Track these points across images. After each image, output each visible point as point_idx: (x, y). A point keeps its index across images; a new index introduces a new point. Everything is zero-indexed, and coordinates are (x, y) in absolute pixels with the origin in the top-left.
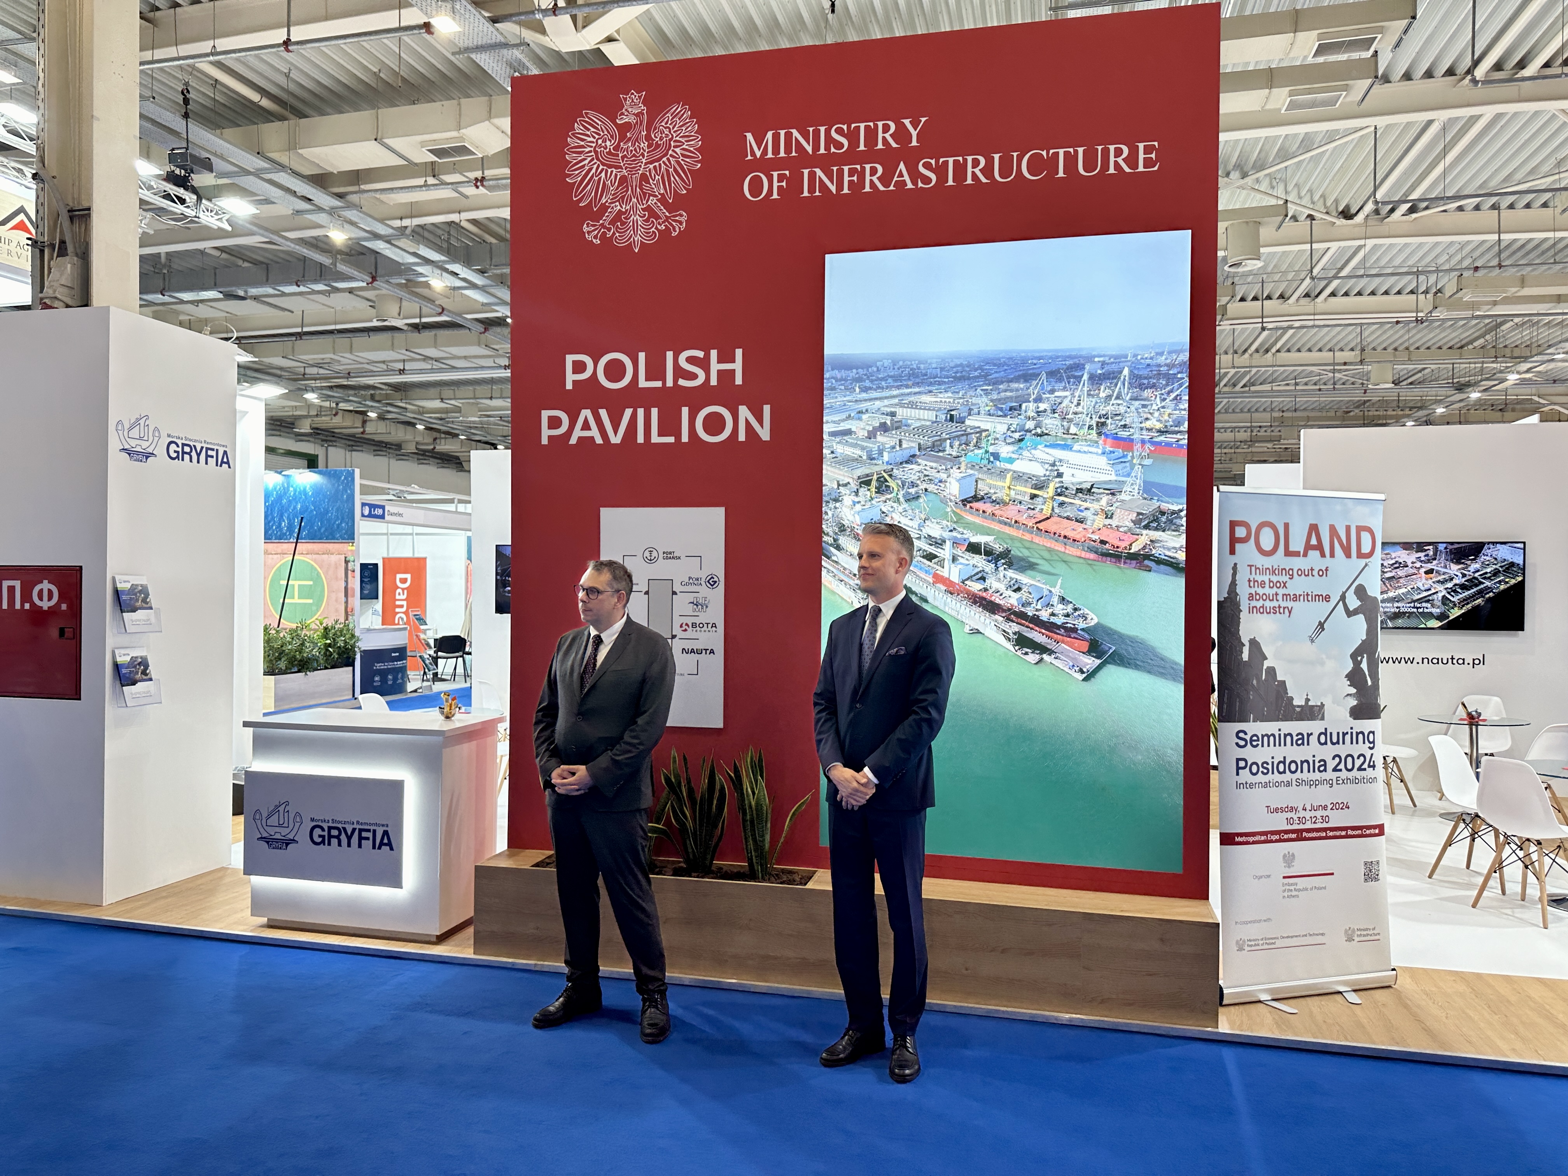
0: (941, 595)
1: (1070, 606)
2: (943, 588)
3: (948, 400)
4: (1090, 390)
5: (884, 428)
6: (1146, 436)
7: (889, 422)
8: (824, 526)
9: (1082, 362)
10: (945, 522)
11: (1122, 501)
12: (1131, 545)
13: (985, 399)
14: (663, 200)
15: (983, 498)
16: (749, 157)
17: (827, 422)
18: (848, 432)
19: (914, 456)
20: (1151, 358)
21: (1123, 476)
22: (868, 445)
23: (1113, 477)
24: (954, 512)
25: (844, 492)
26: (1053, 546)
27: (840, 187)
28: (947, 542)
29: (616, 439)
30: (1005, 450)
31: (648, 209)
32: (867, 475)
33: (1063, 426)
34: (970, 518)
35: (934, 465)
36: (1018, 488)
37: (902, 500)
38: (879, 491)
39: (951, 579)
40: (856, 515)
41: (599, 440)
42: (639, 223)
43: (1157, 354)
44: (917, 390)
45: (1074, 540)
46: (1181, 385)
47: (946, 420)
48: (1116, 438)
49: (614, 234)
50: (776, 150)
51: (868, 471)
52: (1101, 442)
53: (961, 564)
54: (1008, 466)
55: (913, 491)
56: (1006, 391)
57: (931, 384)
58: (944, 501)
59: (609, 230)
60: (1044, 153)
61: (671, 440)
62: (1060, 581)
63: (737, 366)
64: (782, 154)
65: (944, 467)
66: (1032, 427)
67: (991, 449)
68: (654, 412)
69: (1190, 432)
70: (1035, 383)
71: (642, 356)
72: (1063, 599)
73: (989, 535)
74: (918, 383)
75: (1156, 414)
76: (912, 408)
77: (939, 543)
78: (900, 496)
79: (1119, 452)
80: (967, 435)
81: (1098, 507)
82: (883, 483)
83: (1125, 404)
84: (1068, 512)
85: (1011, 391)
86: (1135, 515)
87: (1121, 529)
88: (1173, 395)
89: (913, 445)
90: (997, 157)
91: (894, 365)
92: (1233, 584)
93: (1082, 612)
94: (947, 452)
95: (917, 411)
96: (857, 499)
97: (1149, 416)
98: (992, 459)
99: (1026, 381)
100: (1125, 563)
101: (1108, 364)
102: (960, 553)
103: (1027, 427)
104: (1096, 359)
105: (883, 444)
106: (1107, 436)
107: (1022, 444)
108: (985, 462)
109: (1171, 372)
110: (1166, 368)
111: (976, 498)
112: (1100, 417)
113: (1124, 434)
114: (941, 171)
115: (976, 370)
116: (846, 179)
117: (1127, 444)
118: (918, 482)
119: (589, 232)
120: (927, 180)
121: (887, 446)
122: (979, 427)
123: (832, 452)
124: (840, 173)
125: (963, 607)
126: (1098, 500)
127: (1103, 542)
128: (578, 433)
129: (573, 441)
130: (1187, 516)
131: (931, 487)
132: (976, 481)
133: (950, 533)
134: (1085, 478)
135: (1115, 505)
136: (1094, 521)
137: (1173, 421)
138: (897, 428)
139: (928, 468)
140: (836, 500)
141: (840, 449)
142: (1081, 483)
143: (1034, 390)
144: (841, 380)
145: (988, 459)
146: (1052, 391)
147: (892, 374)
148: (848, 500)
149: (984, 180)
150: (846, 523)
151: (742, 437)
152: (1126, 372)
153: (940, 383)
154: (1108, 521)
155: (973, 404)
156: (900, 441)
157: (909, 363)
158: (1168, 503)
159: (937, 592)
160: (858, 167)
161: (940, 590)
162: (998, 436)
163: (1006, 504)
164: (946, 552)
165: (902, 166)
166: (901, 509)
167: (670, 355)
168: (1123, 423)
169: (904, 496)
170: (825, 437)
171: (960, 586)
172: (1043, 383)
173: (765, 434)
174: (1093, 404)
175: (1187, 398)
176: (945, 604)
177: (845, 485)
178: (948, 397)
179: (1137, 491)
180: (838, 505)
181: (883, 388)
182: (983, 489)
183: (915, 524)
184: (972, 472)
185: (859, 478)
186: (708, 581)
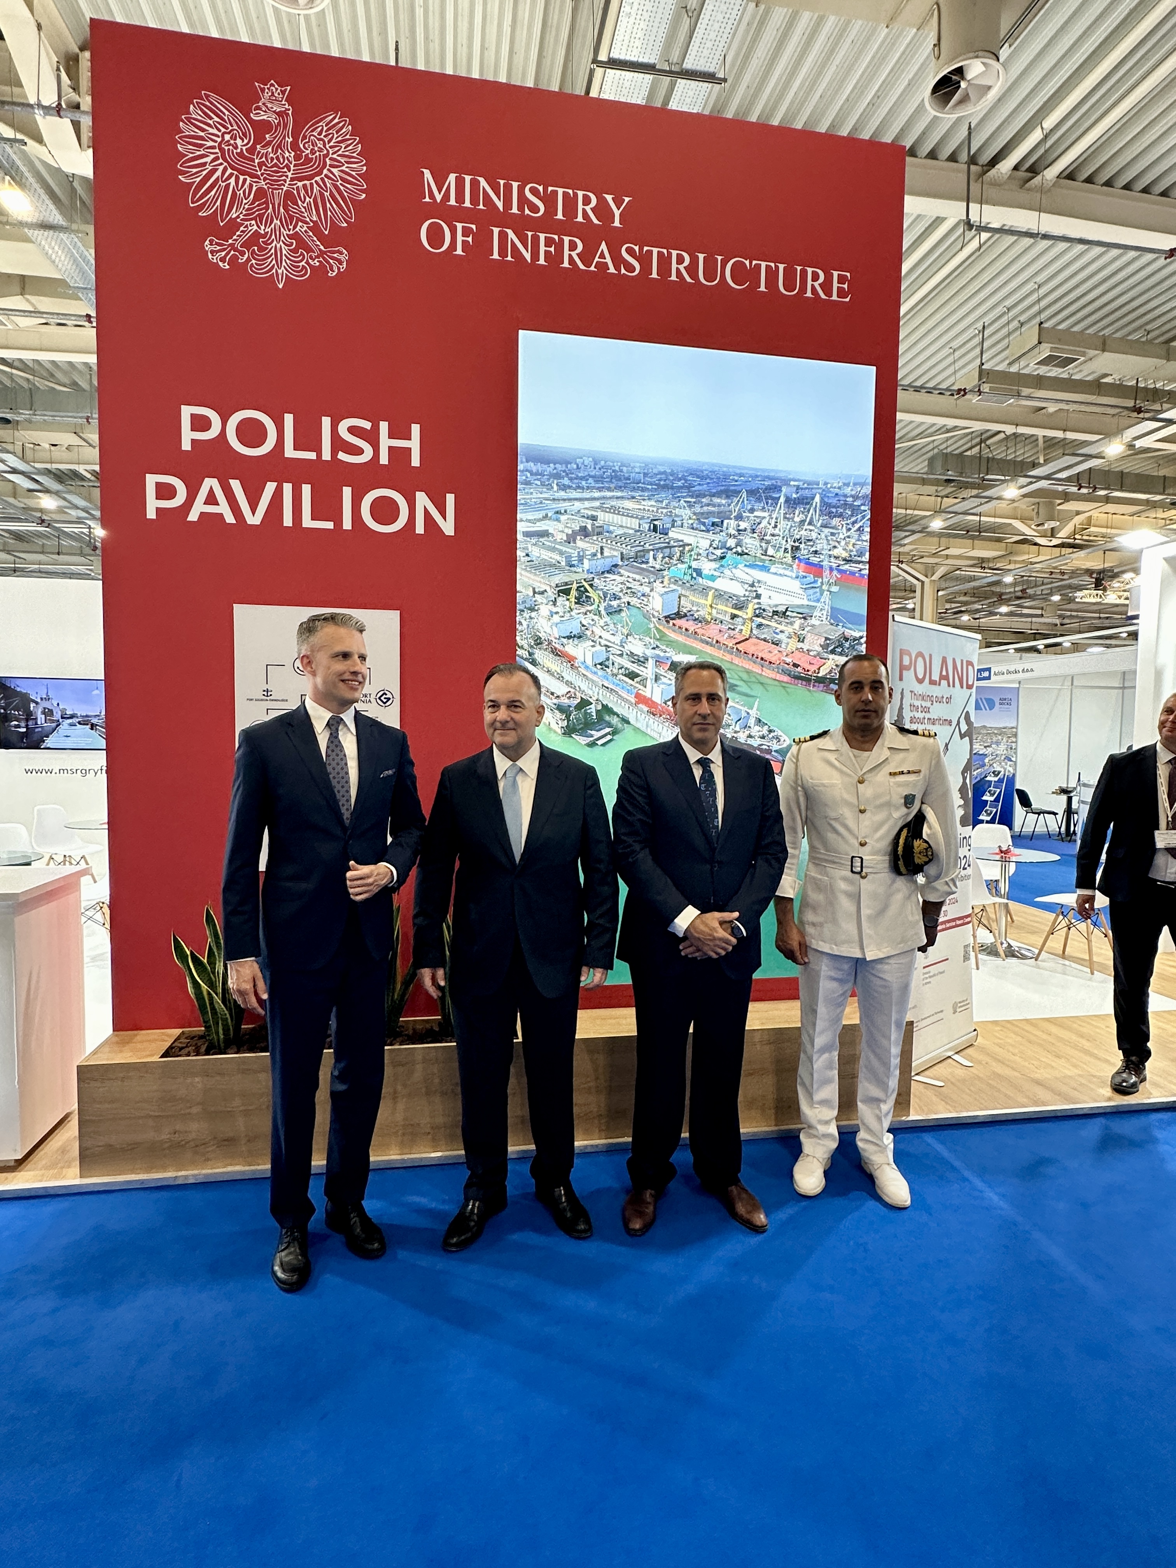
0: (643, 715)
1: (766, 727)
2: (646, 709)
3: (651, 509)
4: (786, 513)
5: (584, 532)
6: (834, 563)
7: (589, 527)
8: (518, 638)
9: (779, 484)
10: (647, 639)
11: (813, 626)
12: (819, 669)
13: (688, 512)
14: (315, 229)
15: (686, 615)
16: (427, 199)
17: (522, 520)
18: (545, 534)
19: (616, 566)
20: (839, 488)
21: (814, 601)
22: (568, 550)
23: (805, 602)
24: (657, 629)
25: (540, 601)
26: (750, 668)
27: (535, 255)
28: (650, 660)
29: (254, 519)
30: (708, 567)
31: (295, 236)
32: (566, 584)
33: (761, 546)
34: (673, 635)
35: (637, 577)
36: (720, 607)
37: (603, 612)
38: (578, 602)
39: (654, 699)
40: (554, 627)
41: (230, 519)
42: (284, 252)
43: (845, 484)
44: (619, 494)
45: (770, 663)
46: (864, 517)
47: (650, 530)
48: (809, 563)
49: (248, 260)
50: (460, 198)
51: (567, 579)
52: (795, 566)
53: (664, 683)
54: (710, 584)
55: (615, 603)
56: (708, 505)
57: (634, 489)
58: (647, 616)
59: (242, 254)
60: (747, 262)
61: (329, 525)
62: (756, 703)
63: (414, 444)
64: (467, 204)
65: (647, 580)
66: (733, 546)
67: (694, 565)
68: (306, 489)
69: (870, 562)
70: (736, 500)
71: (289, 419)
72: (760, 721)
73: (691, 654)
74: (621, 487)
75: (843, 543)
76: (614, 513)
77: (642, 661)
78: (602, 609)
79: (811, 578)
80: (671, 547)
81: (791, 630)
82: (583, 593)
83: (816, 530)
84: (765, 634)
85: (714, 506)
86: (823, 639)
87: (811, 653)
88: (857, 526)
89: (615, 553)
90: (701, 256)
91: (596, 464)
92: (901, 708)
93: (775, 734)
94: (650, 565)
95: (619, 517)
96: (555, 610)
97: (837, 544)
98: (695, 575)
99: (728, 497)
100: (814, 686)
101: (802, 489)
102: (662, 672)
103: (728, 545)
104: (792, 483)
105: (583, 550)
106: (800, 560)
107: (724, 562)
108: (688, 578)
109: (855, 503)
110: (851, 499)
111: (679, 615)
112: (794, 542)
113: (815, 560)
114: (644, 260)
115: (680, 480)
116: (542, 248)
117: (816, 569)
118: (621, 594)
119: (212, 252)
120: (631, 268)
121: (587, 553)
122: (682, 541)
123: (527, 555)
124: (536, 240)
125: (665, 728)
126: (792, 624)
127: (796, 665)
128: (199, 508)
129: (193, 516)
130: (866, 642)
131: (634, 601)
132: (679, 597)
133: (653, 651)
134: (780, 601)
135: (806, 629)
136: (788, 644)
137: (857, 551)
138: (599, 534)
139: (630, 580)
140: (532, 609)
141: (535, 552)
142: (776, 606)
143: (735, 509)
144: (537, 474)
145: (691, 575)
146: (752, 511)
147: (593, 474)
148: (545, 610)
149: (689, 280)
150: (542, 635)
151: (420, 529)
152: (817, 499)
153: (643, 490)
154: (800, 645)
155: (676, 516)
156: (602, 548)
157: (611, 464)
158: (851, 629)
160: (556, 237)
161: (642, 711)
162: (701, 552)
163: (708, 623)
164: (648, 671)
165: (603, 246)
166: (602, 623)
167: (326, 422)
168: (814, 549)
169: (605, 609)
170: (520, 536)
171: (663, 708)
172: (743, 501)
173: (448, 527)
174: (788, 527)
175: (868, 529)
176: (647, 726)
177: (542, 593)
178: (651, 506)
179: (825, 617)
180: (533, 614)
181: (583, 488)
182: (686, 605)
183: (617, 639)
184: (674, 587)
185: (557, 586)
186: (380, 698)
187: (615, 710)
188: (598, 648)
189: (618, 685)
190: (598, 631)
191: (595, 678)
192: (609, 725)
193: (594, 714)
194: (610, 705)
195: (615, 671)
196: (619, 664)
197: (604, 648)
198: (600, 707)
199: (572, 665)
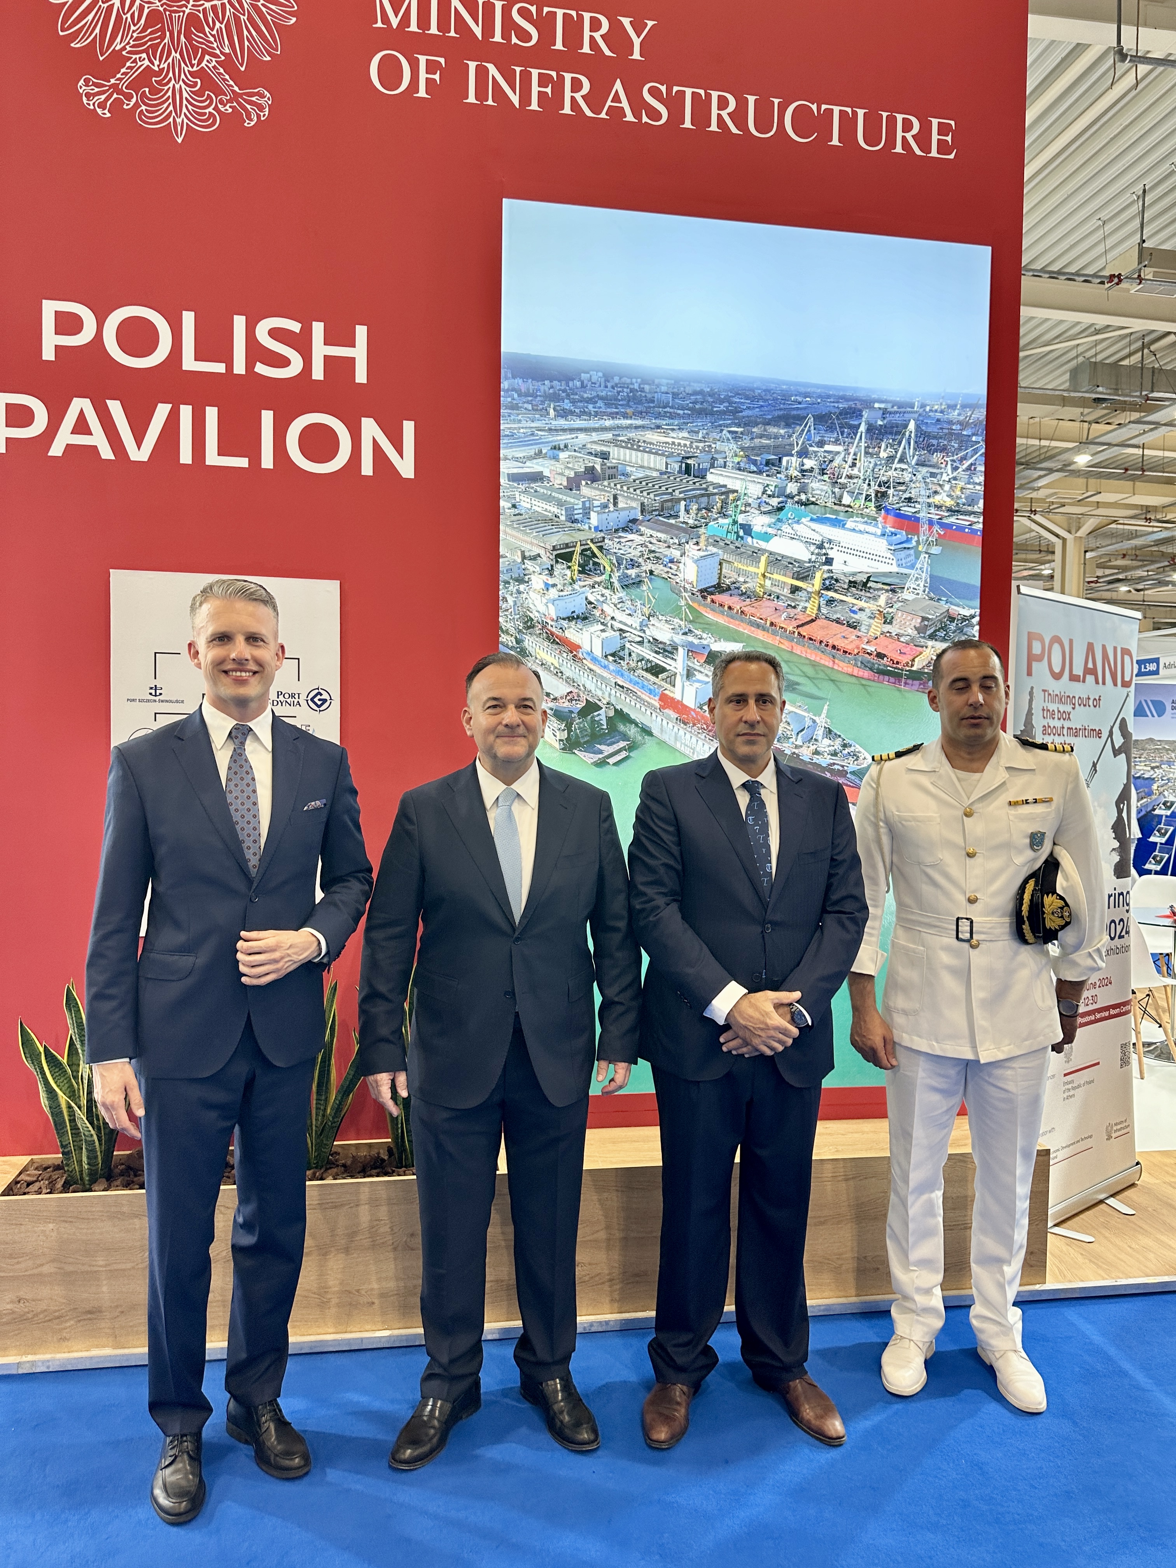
0: (670, 725)
1: (838, 741)
2: (674, 715)
3: (682, 442)
4: (868, 447)
5: (591, 475)
6: (934, 515)
7: (598, 467)
8: (501, 619)
9: (859, 406)
10: (676, 620)
11: (905, 601)
12: (913, 660)
13: (733, 446)
14: (228, 64)
15: (728, 589)
16: (379, 24)
17: (506, 459)
18: (537, 477)
19: (634, 521)
20: (942, 412)
21: (906, 567)
22: (568, 499)
23: (894, 569)
24: (689, 607)
25: (531, 569)
26: (818, 659)
27: (525, 98)
28: (680, 649)
29: (140, 454)
30: (760, 522)
31: (201, 74)
32: (567, 546)
33: (833, 493)
34: (711, 616)
35: (662, 536)
36: (775, 576)
37: (617, 585)
38: (583, 570)
39: (685, 702)
40: (550, 605)
41: (107, 453)
42: (185, 95)
43: (949, 407)
44: (639, 422)
45: (845, 652)
46: (975, 451)
47: (680, 472)
48: (899, 516)
49: (137, 106)
50: (424, 21)
51: (567, 540)
52: (880, 519)
53: (699, 681)
54: (763, 545)
55: (632, 572)
56: (761, 436)
57: (658, 416)
58: (676, 590)
59: (129, 97)
60: (814, 107)
61: (243, 462)
62: (826, 707)
63: (359, 353)
64: (434, 30)
65: (676, 541)
66: (795, 492)
67: (741, 519)
68: (212, 414)
69: (985, 513)
70: (799, 429)
71: (188, 318)
72: (830, 731)
73: (736, 641)
74: (641, 413)
75: (947, 487)
76: (632, 449)
77: (669, 651)
78: (614, 580)
79: (902, 535)
80: (709, 495)
81: (875, 608)
82: (590, 558)
83: (910, 470)
84: (838, 613)
85: (769, 437)
86: (919, 620)
87: (902, 639)
88: (966, 464)
89: (634, 504)
90: (751, 99)
91: (607, 381)
92: (1030, 714)
93: (852, 749)
94: (681, 519)
95: (639, 454)
96: (551, 581)
97: (939, 489)
98: (741, 533)
99: (788, 425)
100: (906, 683)
101: (890, 413)
102: (696, 666)
103: (788, 491)
104: (877, 405)
105: (590, 500)
106: (887, 511)
107: (782, 515)
108: (733, 537)
109: (965, 433)
110: (959, 427)
111: (719, 588)
112: (880, 486)
113: (908, 510)
114: (675, 104)
115: (722, 402)
116: (535, 89)
117: (909, 523)
118: (640, 560)
119: (88, 95)
120: (656, 115)
121: (596, 503)
122: (725, 486)
123: (514, 506)
124: (526, 78)
125: (700, 743)
126: (875, 599)
127: (880, 656)
128: (64, 438)
129: (57, 450)
130: (980, 623)
131: (658, 569)
132: (721, 564)
133: (684, 637)
134: (859, 567)
135: (896, 606)
136: (870, 626)
137: (966, 498)
138: (611, 477)
139: (654, 541)
140: (520, 580)
141: (525, 502)
142: (854, 574)
143: (798, 441)
144: (527, 394)
145: (737, 533)
146: (821, 444)
147: (604, 394)
148: (538, 581)
149: (734, 130)
150: (534, 615)
151: (367, 469)
152: (912, 426)
153: (672, 416)
154: (887, 628)
155: (717, 452)
156: (615, 497)
157: (628, 381)
158: (958, 606)
159: (665, 722)
160: (554, 74)
161: (669, 718)
162: (750, 501)
163: (759, 598)
164: (678, 664)
165: (618, 86)
166: (615, 599)
167: (239, 322)
168: (907, 495)
169: (620, 580)
170: (503, 481)
171: (697, 713)
172: (809, 431)
173: (406, 467)
174: (871, 465)
175: (983, 468)
176: (676, 739)
177: (534, 558)
178: (683, 438)
179: (922, 588)
180: (522, 587)
181: (590, 414)
182: (730, 575)
183: (635, 622)
184: (714, 550)
185: (554, 548)
186: (312, 700)
187: (633, 716)
188: (610, 633)
189: (636, 683)
190: (609, 610)
191: (605, 674)
192: (625, 737)
193: (604, 722)
194: (625, 710)
195: (633, 664)
196: (638, 655)
197: (618, 633)
198: (611, 713)
199: (575, 656)
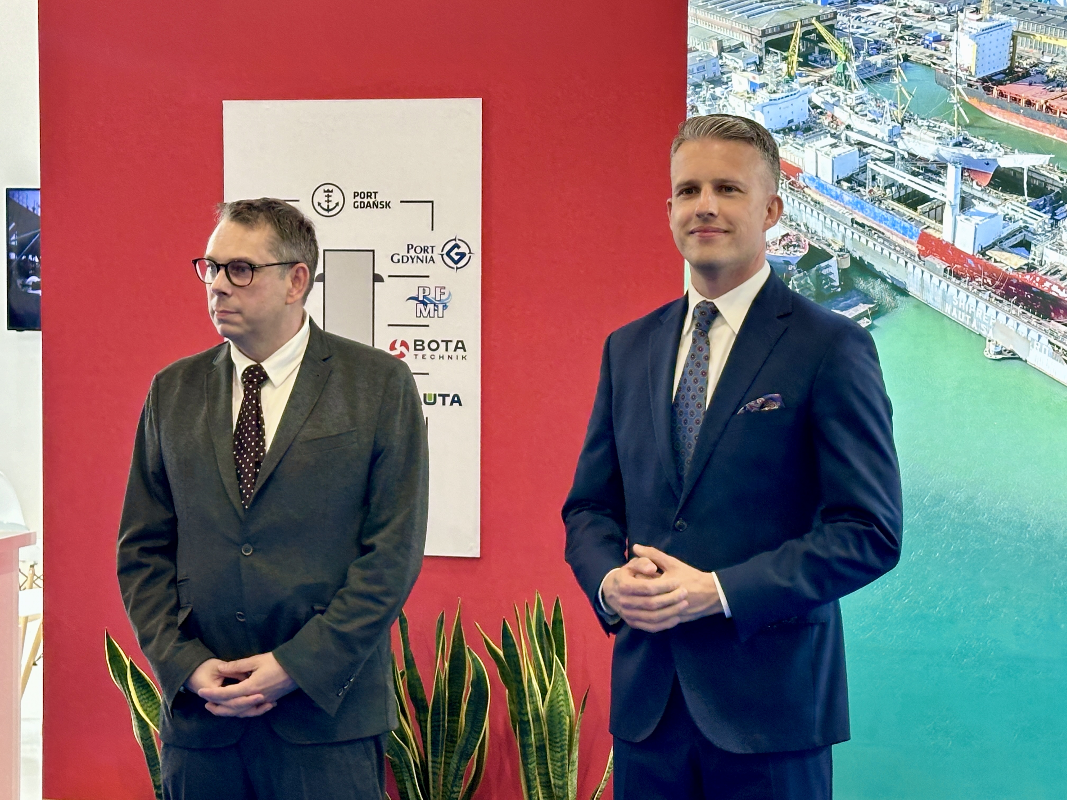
0: (936, 279)
2: (941, 265)
10: (945, 125)
15: (1026, 74)
25: (731, 64)
28: (951, 168)
32: (782, 29)
34: (998, 116)
37: (854, 78)
38: (805, 62)
39: (958, 245)
51: (783, 20)
55: (878, 60)
58: (945, 81)
65: (945, 10)
77: (932, 170)
78: (851, 72)
82: (815, 43)
96: (759, 80)
102: (976, 190)
111: (1012, 75)
118: (890, 41)
125: (982, 305)
131: (917, 52)
132: (1014, 38)
133: (956, 150)
139: (910, 12)
140: (716, 82)
148: (740, 81)
159: (927, 275)
161: (933, 270)
164: (947, 190)
166: (852, 99)
169: (859, 72)
171: (977, 262)
176: (944, 299)
177: (736, 49)
180: (719, 91)
182: (1028, 54)
183: (882, 130)
184: (1004, 18)
185: (764, 34)
186: (448, 254)
187: (878, 268)
188: (844, 149)
189: (883, 220)
190: (843, 115)
191: (837, 208)
192: (866, 298)
193: (835, 277)
194: (867, 259)
195: (878, 192)
196: (886, 178)
197: (856, 148)
198: (847, 264)
199: (793, 183)
